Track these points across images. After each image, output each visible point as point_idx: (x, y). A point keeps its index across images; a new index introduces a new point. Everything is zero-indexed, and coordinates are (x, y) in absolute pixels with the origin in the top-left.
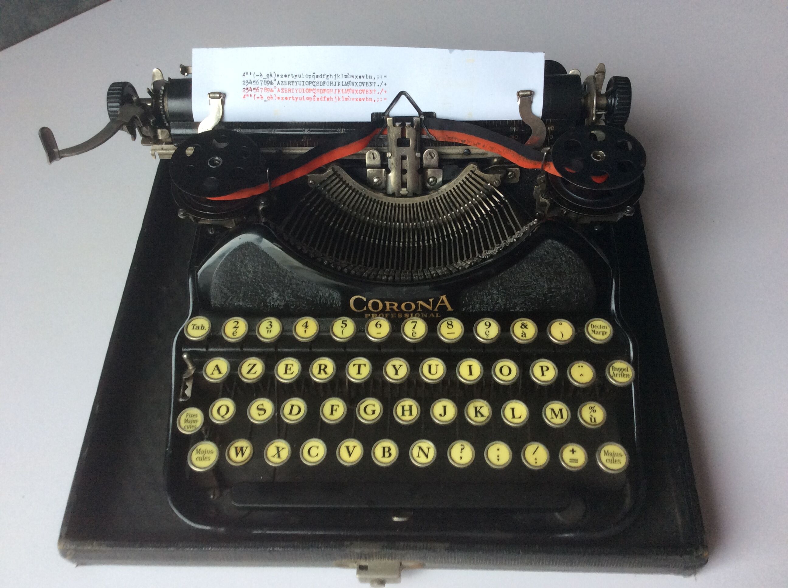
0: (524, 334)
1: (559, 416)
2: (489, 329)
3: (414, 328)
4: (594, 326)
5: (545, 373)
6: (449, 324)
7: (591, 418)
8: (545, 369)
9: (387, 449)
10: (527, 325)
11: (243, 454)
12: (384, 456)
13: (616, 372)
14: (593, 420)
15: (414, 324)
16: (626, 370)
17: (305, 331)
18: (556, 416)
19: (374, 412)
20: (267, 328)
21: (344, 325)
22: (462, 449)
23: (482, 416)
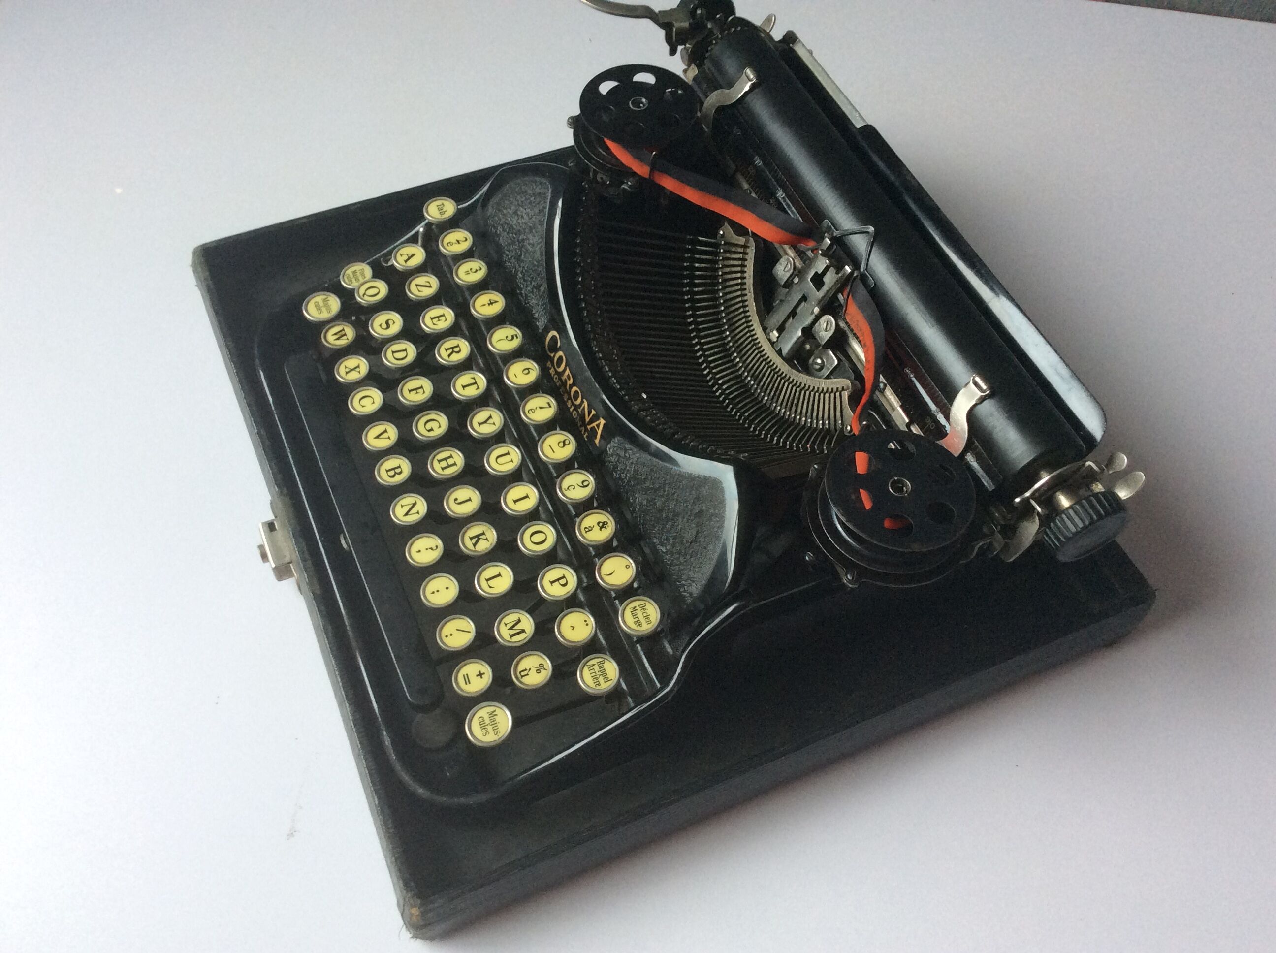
0: (589, 529)
1: (512, 632)
2: (577, 487)
3: (541, 408)
4: (643, 608)
5: (556, 584)
6: (564, 442)
7: (526, 670)
8: (563, 581)
9: (398, 470)
10: (605, 528)
11: (338, 339)
12: (387, 471)
13: (596, 668)
14: (523, 674)
15: (547, 406)
16: (607, 679)
17: (485, 305)
18: (511, 628)
19: (432, 430)
20: (471, 269)
21: (510, 338)
22: (431, 549)
23: (475, 545)
